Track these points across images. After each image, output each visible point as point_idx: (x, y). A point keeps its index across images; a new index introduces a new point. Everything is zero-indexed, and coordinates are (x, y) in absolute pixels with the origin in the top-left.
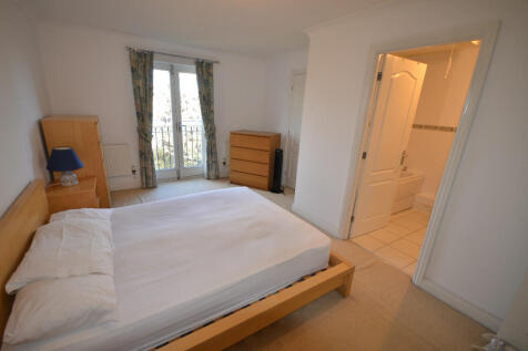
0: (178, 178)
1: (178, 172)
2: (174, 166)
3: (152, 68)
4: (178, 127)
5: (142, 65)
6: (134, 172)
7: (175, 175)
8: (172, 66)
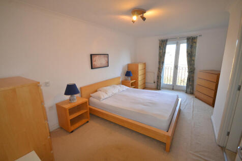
0: (173, 89)
1: (173, 86)
2: (171, 83)
3: (166, 45)
4: (176, 67)
5: (163, 44)
6: (154, 82)
7: (172, 88)
8: (177, 42)
